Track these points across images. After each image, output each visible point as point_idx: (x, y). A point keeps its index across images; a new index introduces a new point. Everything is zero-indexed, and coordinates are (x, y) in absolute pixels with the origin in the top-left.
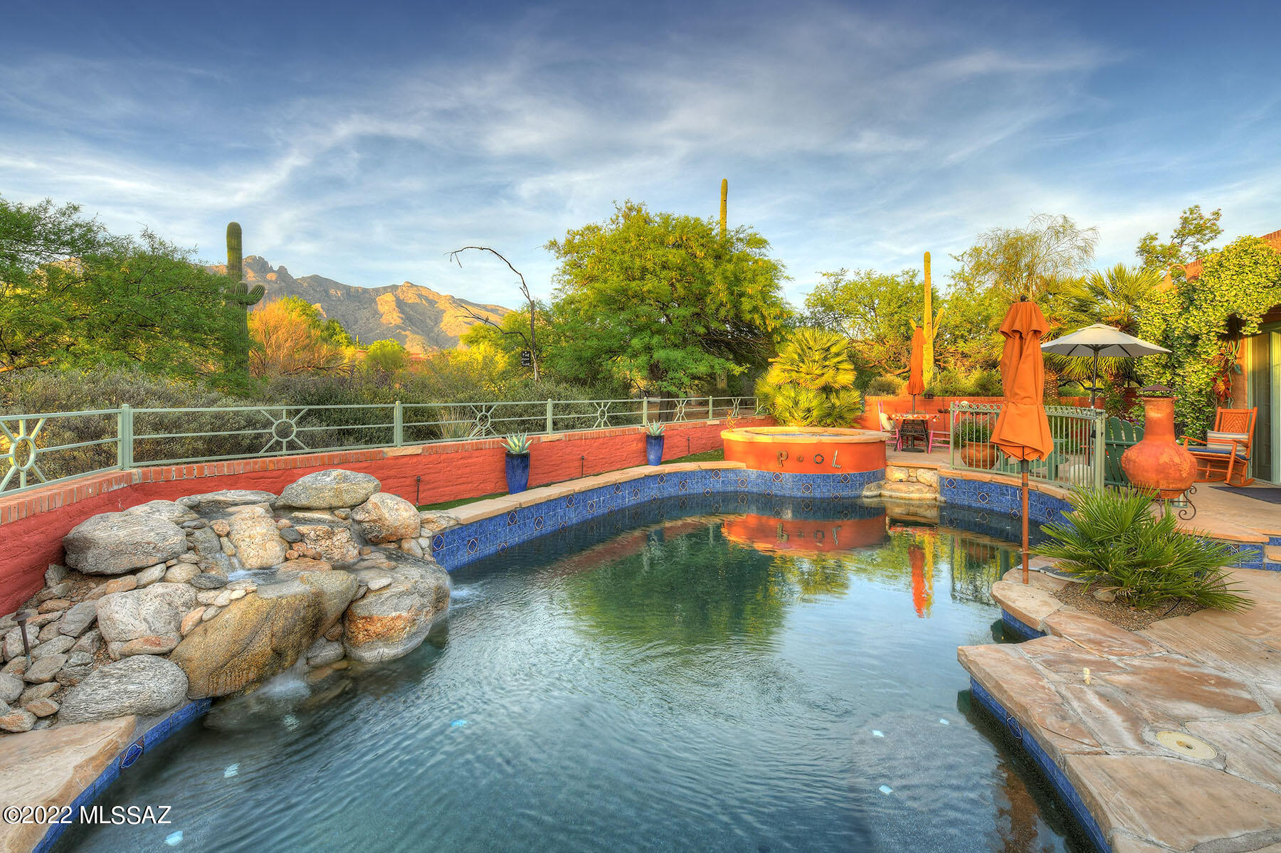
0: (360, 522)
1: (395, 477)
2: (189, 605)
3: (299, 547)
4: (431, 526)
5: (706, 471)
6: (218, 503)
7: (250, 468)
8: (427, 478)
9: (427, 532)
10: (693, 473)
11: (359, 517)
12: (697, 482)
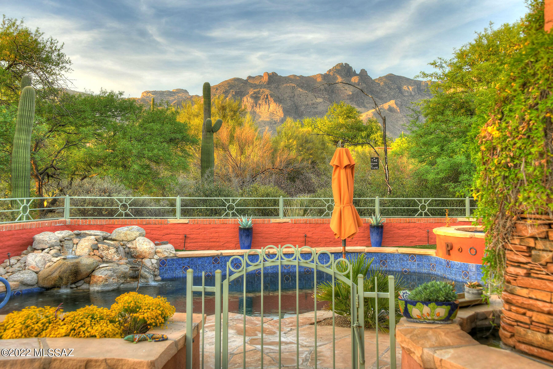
0: (129, 248)
1: (174, 234)
2: (50, 261)
3: (96, 252)
4: (159, 254)
5: (404, 254)
6: (86, 234)
7: (107, 223)
8: (191, 236)
9: (156, 257)
10: (392, 254)
11: (129, 246)
12: (396, 263)
